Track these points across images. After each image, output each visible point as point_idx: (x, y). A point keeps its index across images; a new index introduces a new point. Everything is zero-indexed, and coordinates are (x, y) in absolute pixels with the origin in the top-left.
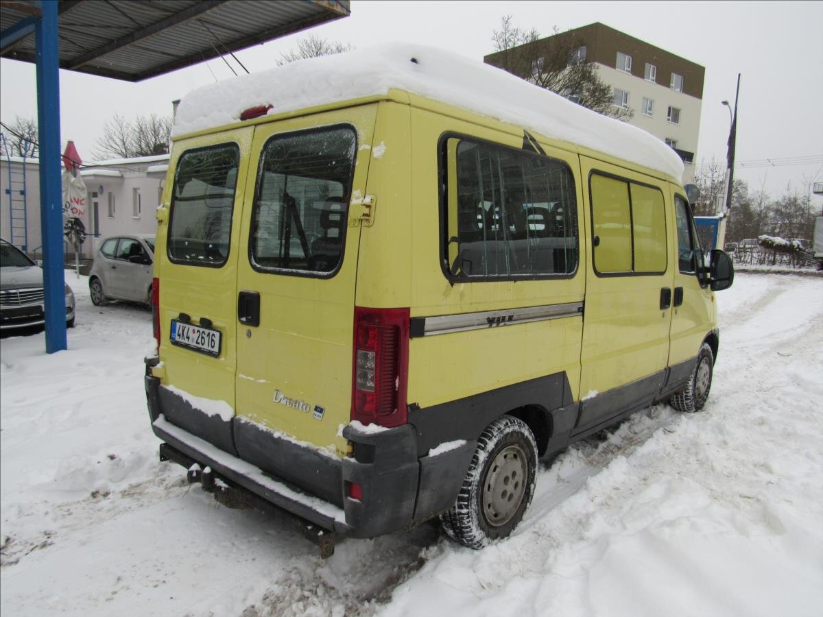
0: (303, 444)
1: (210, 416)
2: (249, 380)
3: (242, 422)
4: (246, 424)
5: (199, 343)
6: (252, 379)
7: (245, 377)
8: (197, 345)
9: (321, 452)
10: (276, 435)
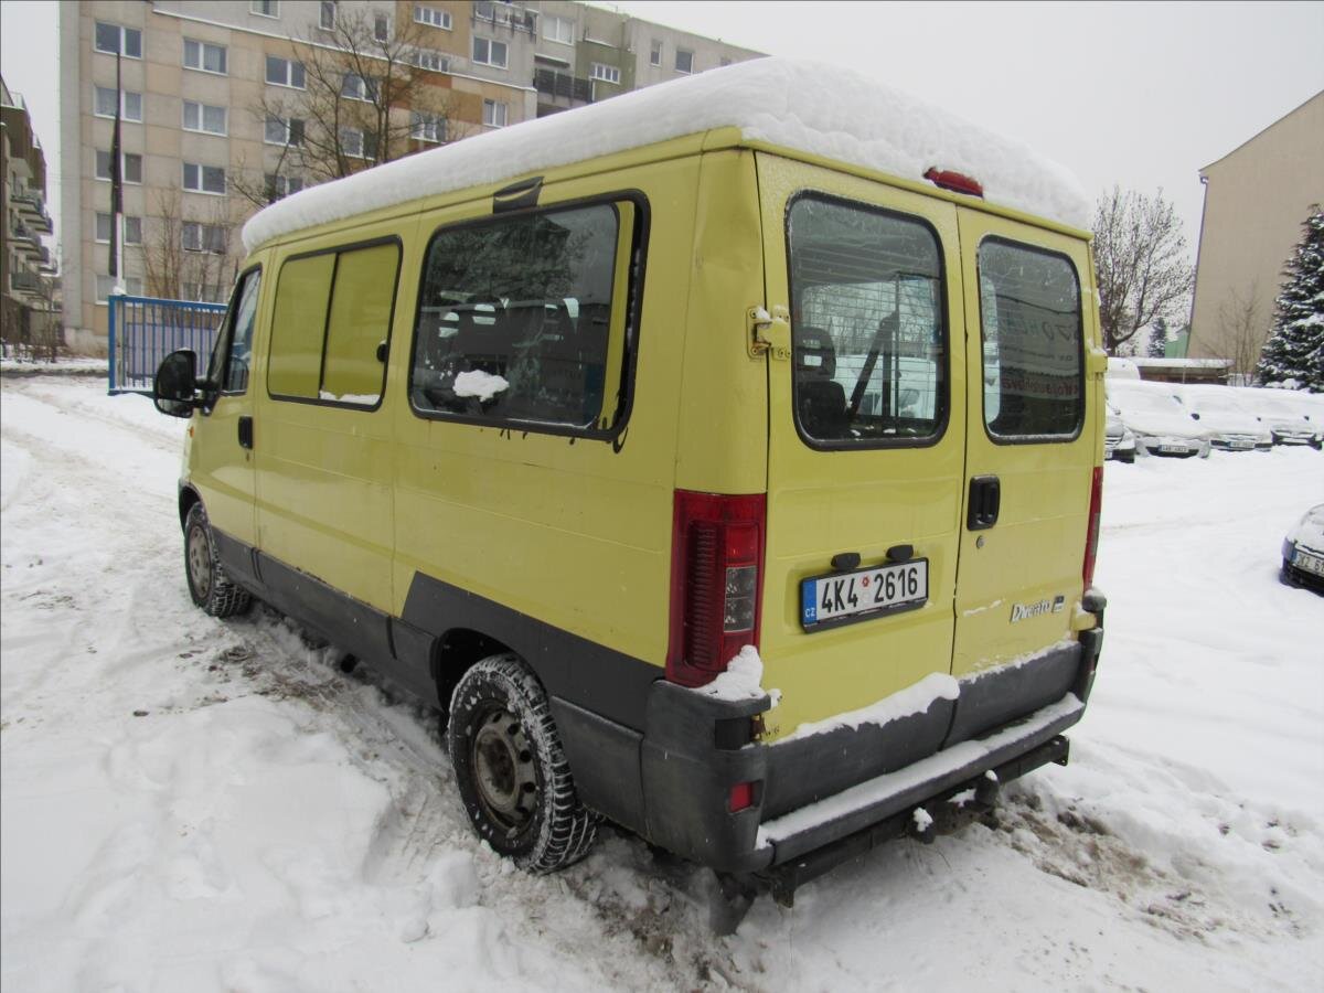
0: (1043, 653)
1: (925, 711)
2: (980, 612)
3: (974, 681)
4: (979, 679)
5: (882, 599)
6: (982, 609)
7: (972, 612)
8: (880, 604)
9: (1060, 648)
10: (1018, 665)
